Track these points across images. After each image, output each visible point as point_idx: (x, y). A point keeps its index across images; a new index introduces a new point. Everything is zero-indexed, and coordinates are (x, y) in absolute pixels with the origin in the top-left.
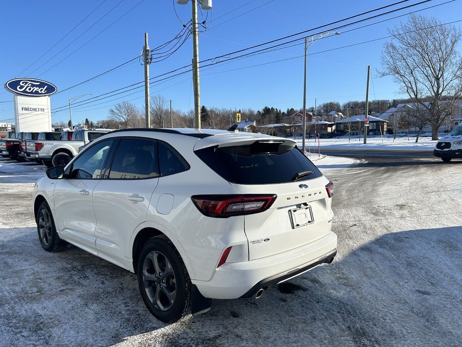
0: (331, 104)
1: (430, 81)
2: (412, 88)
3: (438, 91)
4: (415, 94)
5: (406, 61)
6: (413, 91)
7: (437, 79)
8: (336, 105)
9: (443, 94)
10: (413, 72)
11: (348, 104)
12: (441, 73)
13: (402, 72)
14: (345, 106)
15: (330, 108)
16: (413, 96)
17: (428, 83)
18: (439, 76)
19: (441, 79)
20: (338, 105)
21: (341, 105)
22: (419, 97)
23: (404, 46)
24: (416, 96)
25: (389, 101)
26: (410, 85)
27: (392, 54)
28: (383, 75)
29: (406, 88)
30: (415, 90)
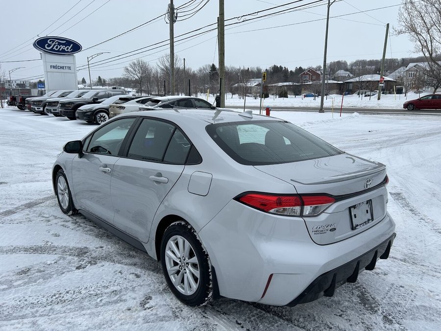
0: (339, 62)
2: (427, 47)
4: (429, 53)
5: (423, 19)
6: (428, 51)
8: (343, 63)
10: (430, 31)
11: (356, 62)
13: (418, 30)
14: (352, 65)
15: (336, 66)
16: (427, 55)
20: (345, 63)
21: (348, 64)
22: (434, 55)
23: (423, 3)
24: (431, 55)
25: (397, 59)
26: (425, 44)
27: (410, 10)
28: (400, 32)
29: (421, 47)
30: (430, 49)
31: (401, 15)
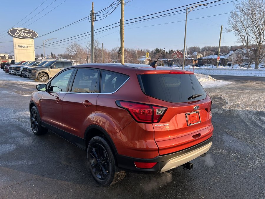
0: (194, 47)
1: (255, 36)
2: (245, 39)
3: (260, 42)
4: (246, 43)
5: (242, 23)
7: (260, 35)
8: (197, 48)
9: (263, 44)
10: (246, 30)
11: (204, 48)
12: (262, 31)
13: (240, 29)
14: (202, 49)
15: (193, 50)
17: (254, 37)
18: (262, 33)
19: (262, 35)
20: (198, 48)
21: (200, 48)
22: (249, 44)
23: (242, 14)
25: (228, 46)
26: (244, 38)
27: (235, 18)
28: (229, 31)
29: (241, 39)
30: (246, 41)
31: (229, 21)
